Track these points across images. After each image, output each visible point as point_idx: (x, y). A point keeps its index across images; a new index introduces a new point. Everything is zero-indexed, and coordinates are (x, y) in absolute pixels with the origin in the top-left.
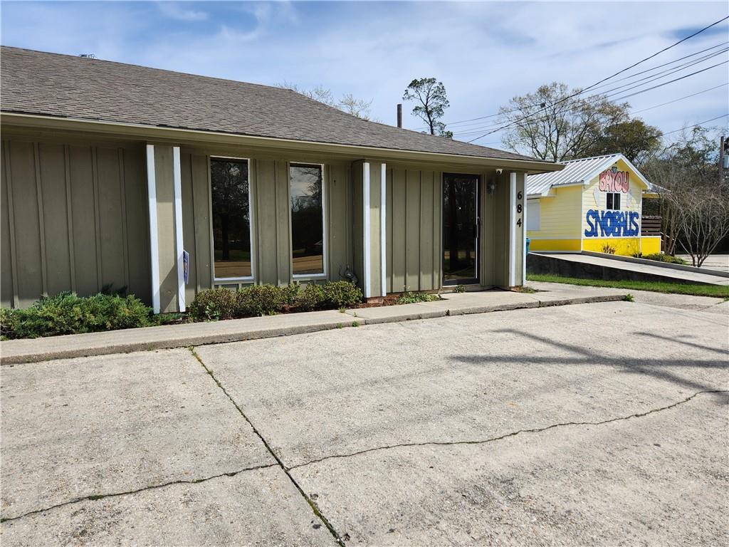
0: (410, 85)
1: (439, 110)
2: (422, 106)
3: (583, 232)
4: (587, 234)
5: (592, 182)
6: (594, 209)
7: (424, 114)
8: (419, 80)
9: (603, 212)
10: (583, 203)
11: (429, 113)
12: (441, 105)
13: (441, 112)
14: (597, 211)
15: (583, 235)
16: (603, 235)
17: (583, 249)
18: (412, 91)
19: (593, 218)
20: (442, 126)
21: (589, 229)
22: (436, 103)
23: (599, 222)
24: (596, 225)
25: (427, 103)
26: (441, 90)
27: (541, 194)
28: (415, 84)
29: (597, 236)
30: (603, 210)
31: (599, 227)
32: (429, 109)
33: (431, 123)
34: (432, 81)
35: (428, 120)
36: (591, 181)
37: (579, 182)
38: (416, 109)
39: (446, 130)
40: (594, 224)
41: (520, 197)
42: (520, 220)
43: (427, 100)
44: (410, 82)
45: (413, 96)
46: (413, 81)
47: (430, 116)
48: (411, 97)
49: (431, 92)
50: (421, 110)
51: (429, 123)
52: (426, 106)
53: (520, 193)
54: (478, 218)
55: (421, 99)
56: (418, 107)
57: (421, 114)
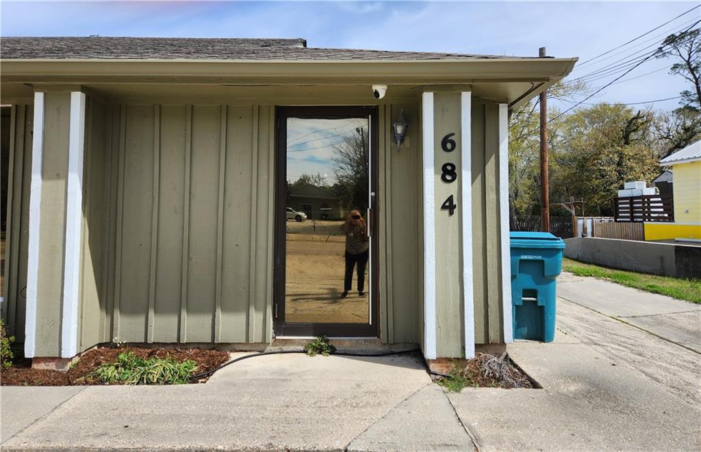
0: (666, 42)
2: (684, 63)
7: (687, 71)
8: (677, 34)
11: (692, 71)
18: (668, 48)
25: (690, 58)
28: (671, 40)
32: (694, 65)
33: (697, 80)
34: (694, 33)
35: (692, 77)
38: (676, 67)
41: (449, 146)
42: (450, 199)
43: (689, 55)
44: (665, 37)
45: (670, 53)
46: (669, 37)
47: (695, 72)
48: (667, 54)
49: (694, 46)
50: (682, 67)
51: (694, 80)
52: (688, 63)
53: (450, 138)
54: (371, 194)
55: (680, 55)
56: (677, 64)
57: (681, 71)
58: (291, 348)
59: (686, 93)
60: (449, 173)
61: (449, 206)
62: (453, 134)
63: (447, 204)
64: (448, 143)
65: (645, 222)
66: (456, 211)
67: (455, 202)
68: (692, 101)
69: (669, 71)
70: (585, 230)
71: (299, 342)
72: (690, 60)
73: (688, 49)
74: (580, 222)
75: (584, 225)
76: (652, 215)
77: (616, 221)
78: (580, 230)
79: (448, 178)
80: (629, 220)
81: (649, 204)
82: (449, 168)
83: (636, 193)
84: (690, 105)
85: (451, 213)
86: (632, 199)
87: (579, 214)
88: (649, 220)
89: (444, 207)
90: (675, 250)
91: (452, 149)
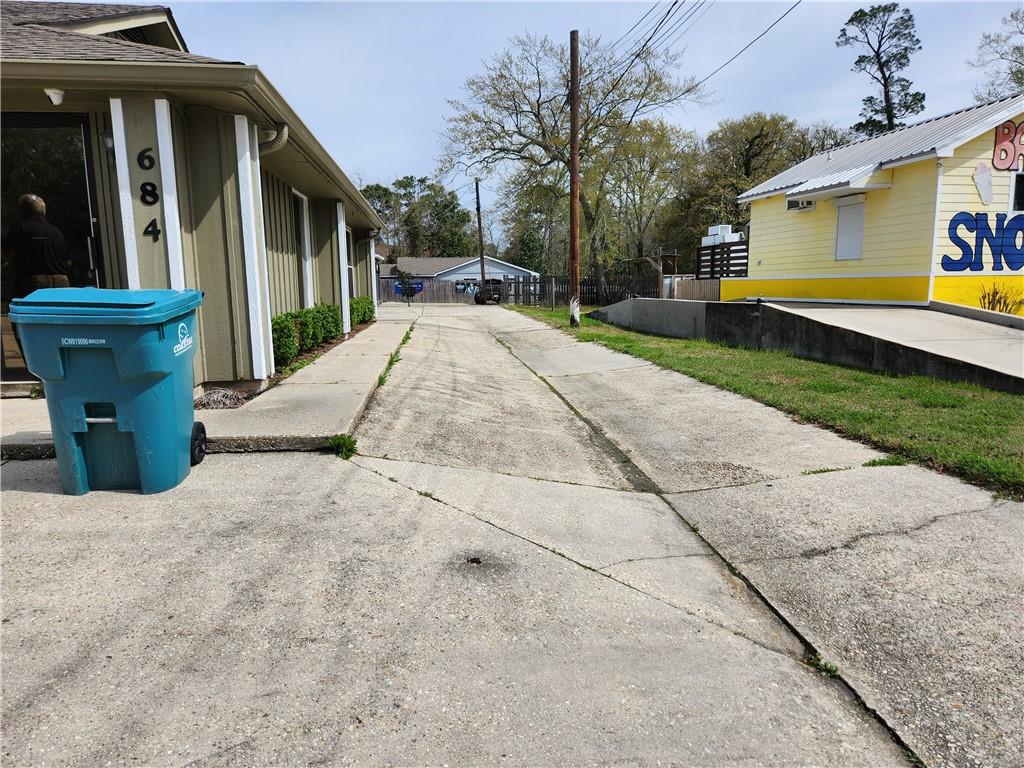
0: (851, 21)
1: (902, 58)
2: (872, 54)
3: (937, 260)
4: (948, 264)
5: (965, 151)
6: (974, 209)
7: (874, 67)
8: (867, 10)
9: (1001, 218)
10: (940, 198)
11: (882, 67)
12: (906, 49)
13: (903, 61)
14: (983, 217)
15: (937, 268)
16: (997, 267)
17: (932, 297)
18: (853, 30)
19: (970, 230)
20: (905, 84)
21: (956, 254)
22: (896, 46)
23: (990, 239)
24: (979, 246)
25: (880, 46)
26: (907, 21)
27: (848, 183)
28: (859, 17)
29: (981, 268)
30: (1001, 209)
31: (986, 249)
32: (885, 58)
33: (886, 80)
34: (889, 9)
35: (879, 75)
36: (956, 150)
37: (928, 153)
38: (862, 60)
39: (912, 90)
40: (972, 243)
41: (147, 163)
42: (153, 223)
43: (880, 42)
44: (851, 14)
45: (856, 38)
46: (856, 13)
47: (885, 70)
48: (851, 40)
49: (887, 28)
50: (869, 61)
51: (883, 81)
52: (878, 54)
53: (148, 153)
54: (93, 220)
55: (868, 42)
56: (864, 57)
57: (868, 67)
58: (15, 394)
59: (870, 100)
60: (149, 194)
61: (154, 231)
62: (150, 149)
63: (150, 229)
64: (145, 159)
65: (722, 279)
66: (160, 236)
67: (159, 227)
68: (877, 112)
69: (853, 66)
70: (671, 291)
71: (24, 388)
72: (882, 49)
73: (878, 32)
74: (667, 281)
75: (671, 285)
76: (732, 268)
77: (697, 278)
78: (665, 291)
79: (149, 199)
80: (708, 276)
81: (728, 255)
82: (149, 188)
83: (718, 241)
84: (874, 117)
85: (156, 239)
86: (713, 248)
87: (668, 270)
88: (728, 276)
89: (146, 232)
90: (707, 309)
91: (151, 166)
